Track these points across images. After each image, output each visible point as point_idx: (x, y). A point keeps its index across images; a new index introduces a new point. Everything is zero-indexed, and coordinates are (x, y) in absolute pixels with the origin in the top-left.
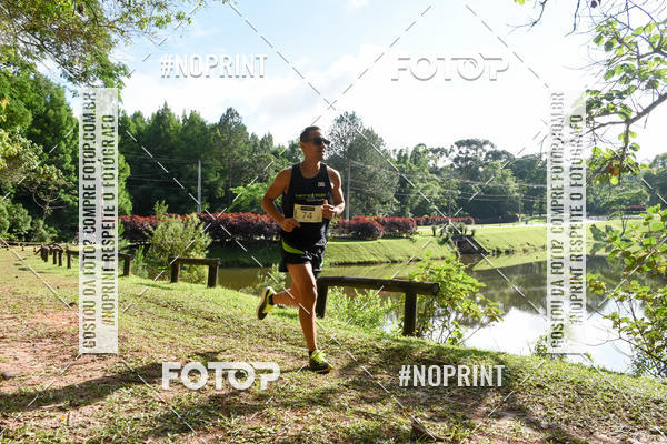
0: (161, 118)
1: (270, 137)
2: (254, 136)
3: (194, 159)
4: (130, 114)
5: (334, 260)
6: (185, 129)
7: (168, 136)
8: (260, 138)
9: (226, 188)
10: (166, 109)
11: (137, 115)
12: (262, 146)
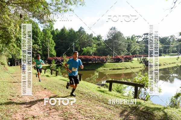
0: (63, 30)
1: (92, 34)
2: (87, 34)
3: (72, 41)
4: (55, 29)
5: (110, 68)
6: (69, 33)
7: (65, 35)
8: (89, 34)
9: (81, 48)
10: (64, 28)
11: (57, 30)
12: (90, 37)
